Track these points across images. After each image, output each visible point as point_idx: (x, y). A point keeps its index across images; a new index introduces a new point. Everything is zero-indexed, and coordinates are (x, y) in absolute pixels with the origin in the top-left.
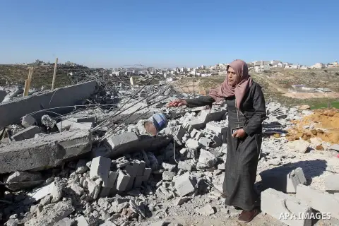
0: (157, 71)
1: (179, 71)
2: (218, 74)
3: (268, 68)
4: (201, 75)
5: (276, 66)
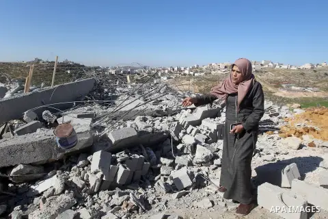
0: (152, 70)
1: (173, 70)
2: (210, 73)
3: (259, 67)
4: (194, 75)
5: (267, 66)
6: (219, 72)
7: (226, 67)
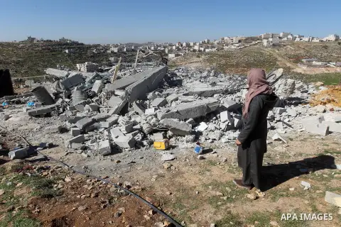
0: (158, 46)
1: (182, 46)
2: (223, 49)
3: (277, 41)
4: (204, 50)
5: (285, 39)
6: (233, 47)
7: (240, 41)
